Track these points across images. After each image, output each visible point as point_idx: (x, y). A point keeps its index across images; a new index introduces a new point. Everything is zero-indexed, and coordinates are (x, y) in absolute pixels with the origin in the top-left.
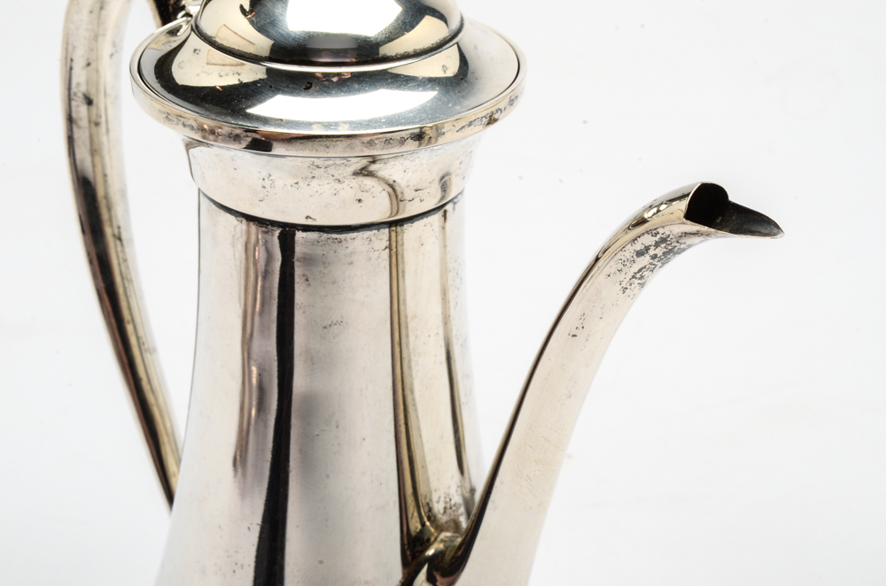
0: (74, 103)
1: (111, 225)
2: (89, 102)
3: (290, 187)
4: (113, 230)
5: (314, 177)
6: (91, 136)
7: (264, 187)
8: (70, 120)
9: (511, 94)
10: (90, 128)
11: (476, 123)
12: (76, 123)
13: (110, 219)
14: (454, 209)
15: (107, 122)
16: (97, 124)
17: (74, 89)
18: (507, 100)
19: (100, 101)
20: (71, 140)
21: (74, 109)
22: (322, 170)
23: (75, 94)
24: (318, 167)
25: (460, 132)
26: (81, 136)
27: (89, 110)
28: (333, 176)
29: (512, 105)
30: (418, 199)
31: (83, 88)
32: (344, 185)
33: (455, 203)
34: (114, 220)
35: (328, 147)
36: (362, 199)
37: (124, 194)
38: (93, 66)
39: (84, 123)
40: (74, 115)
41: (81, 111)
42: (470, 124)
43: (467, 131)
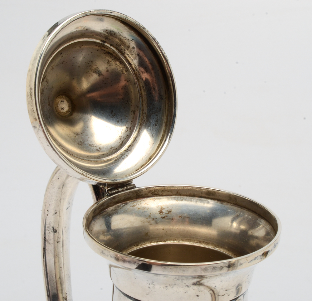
0: (47, 232)
1: (62, 293)
2: (55, 231)
3: (163, 289)
4: (63, 295)
5: (175, 284)
6: (54, 248)
7: (149, 288)
8: (45, 240)
9: (275, 242)
10: (54, 244)
11: (258, 258)
12: (48, 241)
13: (62, 290)
14: (243, 298)
15: (63, 241)
16: (58, 242)
17: (47, 225)
18: (273, 245)
19: (60, 231)
20: (44, 249)
21: (47, 234)
22: (180, 281)
23: (48, 227)
24: (178, 279)
25: (250, 263)
26: (50, 248)
27: (54, 235)
28: (185, 284)
29: (275, 248)
30: (227, 294)
31: (52, 225)
32: (190, 288)
33: (244, 295)
34: (64, 290)
35: (184, 271)
36: (199, 295)
37: (69, 276)
38: (58, 214)
39: (52, 242)
40: (47, 237)
41: (50, 235)
42: (255, 259)
43: (254, 262)
